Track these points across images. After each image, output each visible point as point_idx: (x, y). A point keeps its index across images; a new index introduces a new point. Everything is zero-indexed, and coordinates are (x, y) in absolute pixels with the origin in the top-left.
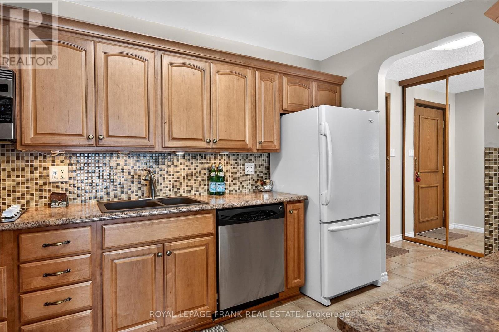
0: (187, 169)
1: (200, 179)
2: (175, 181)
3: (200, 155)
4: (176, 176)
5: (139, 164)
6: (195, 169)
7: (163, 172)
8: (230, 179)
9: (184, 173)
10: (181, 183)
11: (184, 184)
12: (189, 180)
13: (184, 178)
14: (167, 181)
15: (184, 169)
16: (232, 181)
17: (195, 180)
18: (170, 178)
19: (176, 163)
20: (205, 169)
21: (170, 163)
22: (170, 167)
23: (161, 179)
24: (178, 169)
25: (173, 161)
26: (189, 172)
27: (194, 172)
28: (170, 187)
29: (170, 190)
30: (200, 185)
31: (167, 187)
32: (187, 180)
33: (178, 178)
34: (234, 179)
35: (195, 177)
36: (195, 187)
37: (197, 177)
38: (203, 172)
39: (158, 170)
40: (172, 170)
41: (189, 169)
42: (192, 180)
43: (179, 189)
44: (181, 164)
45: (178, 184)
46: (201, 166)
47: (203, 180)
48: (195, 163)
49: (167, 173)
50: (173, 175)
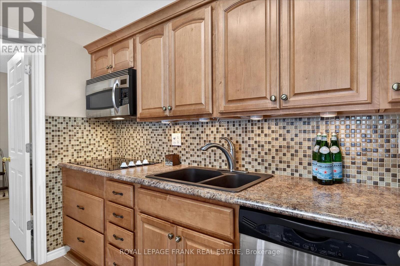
0: (281, 139)
1: (301, 154)
2: (266, 154)
3: (300, 119)
4: (267, 147)
5: (229, 132)
6: (292, 139)
7: (252, 142)
8: (359, 160)
9: (277, 144)
10: (273, 157)
11: (277, 159)
12: (284, 155)
13: (277, 150)
14: (256, 153)
15: (277, 139)
16: (365, 164)
17: (292, 155)
18: (259, 149)
19: (266, 131)
20: (309, 140)
21: (259, 132)
22: (259, 135)
23: (249, 150)
24: (269, 139)
25: (262, 128)
26: (285, 143)
27: (292, 143)
28: (260, 160)
29: (259, 164)
30: (301, 164)
31: (256, 160)
32: (281, 154)
33: (270, 150)
34: (370, 160)
35: (293, 151)
36: (293, 164)
37: (297, 151)
38: (306, 144)
39: (246, 139)
40: (262, 139)
41: (284, 139)
42: (289, 155)
43: (270, 165)
44: (273, 132)
45: (269, 158)
46: (302, 136)
47: (305, 156)
48: (293, 131)
49: (256, 142)
50: (263, 146)
